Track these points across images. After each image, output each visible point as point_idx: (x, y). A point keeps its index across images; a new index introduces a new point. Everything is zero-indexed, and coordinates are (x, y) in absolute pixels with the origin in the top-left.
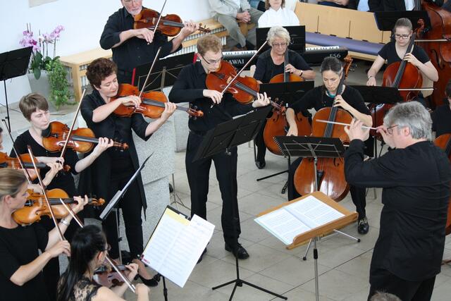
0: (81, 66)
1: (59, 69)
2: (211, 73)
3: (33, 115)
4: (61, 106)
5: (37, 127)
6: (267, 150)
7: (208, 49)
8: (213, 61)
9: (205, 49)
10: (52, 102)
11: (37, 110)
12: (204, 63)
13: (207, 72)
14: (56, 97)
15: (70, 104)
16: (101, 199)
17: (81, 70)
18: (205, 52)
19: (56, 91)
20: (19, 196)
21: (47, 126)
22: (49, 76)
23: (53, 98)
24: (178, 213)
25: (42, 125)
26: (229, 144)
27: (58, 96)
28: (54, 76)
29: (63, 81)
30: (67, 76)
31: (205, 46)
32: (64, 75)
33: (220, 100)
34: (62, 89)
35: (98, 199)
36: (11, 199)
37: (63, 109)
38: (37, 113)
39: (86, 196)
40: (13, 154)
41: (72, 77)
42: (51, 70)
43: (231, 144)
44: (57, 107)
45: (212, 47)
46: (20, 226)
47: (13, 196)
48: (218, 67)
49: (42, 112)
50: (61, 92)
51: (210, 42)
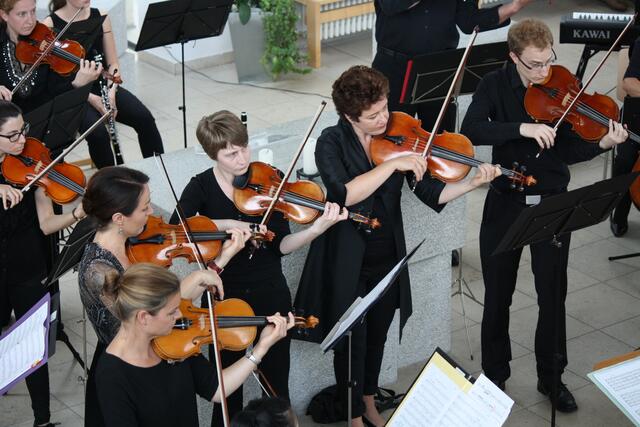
0: (323, 6)
1: (284, 11)
2: (534, 85)
3: (222, 154)
4: (282, 73)
5: (228, 172)
6: (633, 206)
7: (528, 44)
8: (538, 64)
9: (522, 44)
10: (267, 66)
11: (229, 145)
12: (521, 69)
13: (525, 84)
14: (275, 60)
15: (298, 71)
16: (312, 318)
17: (323, 11)
18: (523, 49)
19: (275, 49)
20: (162, 314)
21: (245, 171)
22: (265, 20)
23: (269, 59)
24: (455, 365)
25: (236, 170)
26: (561, 228)
27: (278, 56)
28: (273, 20)
29: (289, 32)
30: (297, 24)
31: (523, 39)
32: (292, 21)
33: (552, 141)
34: (285, 45)
35: (307, 317)
36: (148, 317)
37: (284, 80)
38: (229, 150)
39: (290, 314)
40: (174, 220)
41: (306, 23)
42: (269, 10)
43: (564, 229)
44: (275, 76)
45: (535, 39)
46: (164, 362)
47: (152, 313)
48: (546, 74)
49: (237, 148)
50: (283, 51)
51: (531, 30)
